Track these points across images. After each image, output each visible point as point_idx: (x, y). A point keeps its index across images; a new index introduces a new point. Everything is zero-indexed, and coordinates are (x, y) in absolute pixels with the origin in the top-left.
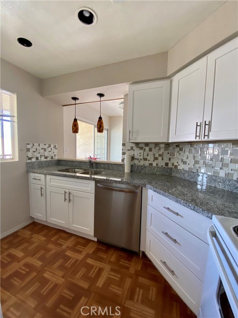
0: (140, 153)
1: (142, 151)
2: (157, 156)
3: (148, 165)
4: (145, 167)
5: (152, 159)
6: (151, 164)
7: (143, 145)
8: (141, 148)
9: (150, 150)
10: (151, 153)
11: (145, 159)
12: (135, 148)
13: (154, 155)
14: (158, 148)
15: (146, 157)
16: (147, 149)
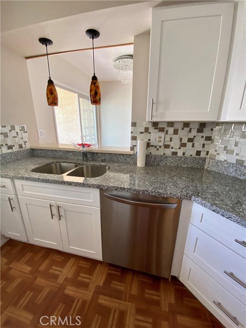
0: (160, 138)
1: (162, 134)
2: (185, 141)
3: (170, 155)
4: (166, 157)
5: (178, 146)
6: (175, 153)
7: (165, 126)
8: (162, 130)
9: (176, 132)
10: (176, 138)
11: (167, 146)
12: (151, 129)
13: (181, 139)
14: (187, 129)
15: (168, 143)
16: (171, 130)
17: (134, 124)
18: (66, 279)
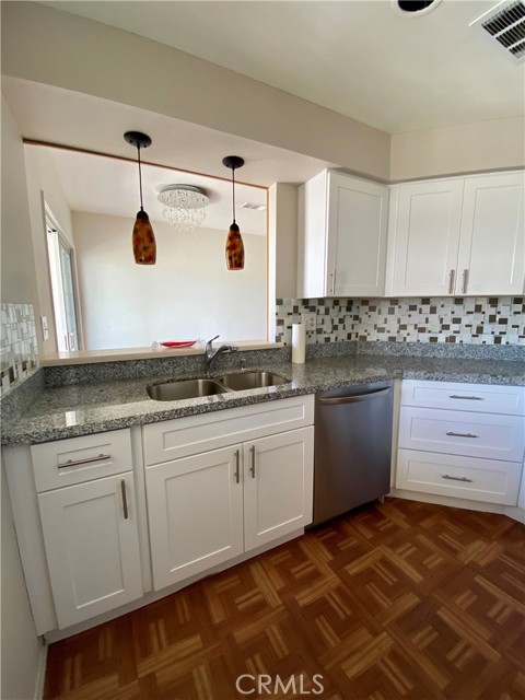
0: (312, 320)
1: (314, 315)
8: (313, 309)
9: (327, 312)
12: (301, 309)
14: (337, 308)
16: (322, 309)
17: (279, 302)
18: (280, 593)
